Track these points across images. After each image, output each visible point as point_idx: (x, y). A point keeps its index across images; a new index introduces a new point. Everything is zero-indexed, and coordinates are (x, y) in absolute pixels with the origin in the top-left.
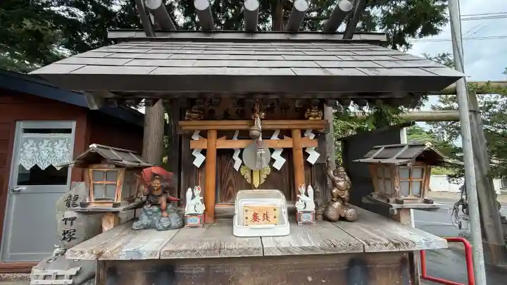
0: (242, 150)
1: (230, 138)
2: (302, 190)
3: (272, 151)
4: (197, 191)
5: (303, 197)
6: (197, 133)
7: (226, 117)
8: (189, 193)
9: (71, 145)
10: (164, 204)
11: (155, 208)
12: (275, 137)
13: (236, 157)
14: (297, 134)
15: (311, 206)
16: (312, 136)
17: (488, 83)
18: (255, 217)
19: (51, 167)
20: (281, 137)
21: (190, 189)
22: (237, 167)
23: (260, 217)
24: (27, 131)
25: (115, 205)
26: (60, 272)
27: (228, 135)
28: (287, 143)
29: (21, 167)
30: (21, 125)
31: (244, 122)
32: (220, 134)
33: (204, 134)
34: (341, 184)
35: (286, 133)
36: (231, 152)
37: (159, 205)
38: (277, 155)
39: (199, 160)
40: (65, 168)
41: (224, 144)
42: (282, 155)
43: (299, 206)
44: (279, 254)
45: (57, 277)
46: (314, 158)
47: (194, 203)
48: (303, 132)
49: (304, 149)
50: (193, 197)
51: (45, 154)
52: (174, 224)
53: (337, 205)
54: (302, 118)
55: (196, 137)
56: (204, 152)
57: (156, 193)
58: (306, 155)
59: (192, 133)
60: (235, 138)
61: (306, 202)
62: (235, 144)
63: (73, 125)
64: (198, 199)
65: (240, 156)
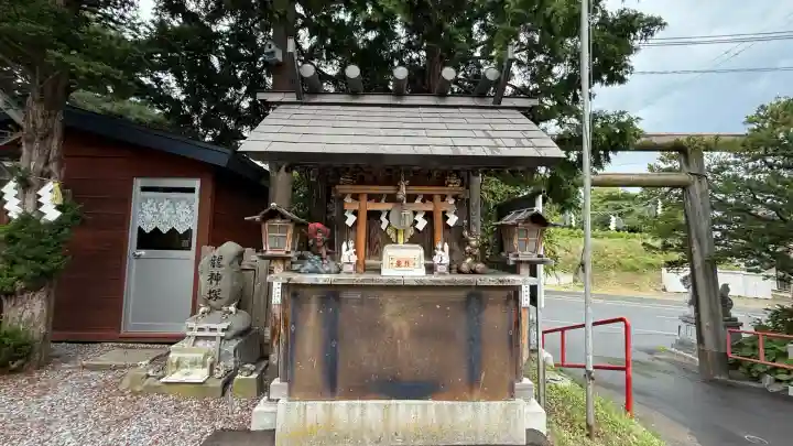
0: (389, 212)
1: (378, 201)
2: (439, 246)
3: (415, 213)
4: (351, 245)
5: (439, 252)
6: (349, 196)
7: (375, 182)
8: (344, 246)
9: (196, 206)
10: (324, 254)
11: (317, 257)
12: (418, 201)
13: (383, 218)
14: (437, 198)
15: (446, 260)
16: (452, 202)
17: (717, 137)
18: (399, 264)
19: (173, 231)
20: (423, 201)
21: (345, 244)
22: (384, 227)
23: (403, 264)
24: (144, 189)
25: (287, 252)
26: (213, 326)
27: (376, 198)
28: (429, 207)
29: (141, 230)
30: (139, 183)
31: (391, 188)
32: (370, 197)
33: (356, 197)
34: (474, 243)
35: (428, 198)
36: (379, 213)
37: (320, 255)
38: (419, 218)
39: (350, 220)
40: (189, 232)
41: (373, 206)
42: (425, 217)
43: (436, 260)
44: (415, 284)
45: (211, 330)
46: (452, 220)
47: (348, 254)
48: (443, 198)
49: (444, 213)
50: (348, 249)
51: (166, 217)
52: (333, 270)
53: (469, 260)
54: (443, 185)
55: (348, 200)
56: (355, 213)
57: (318, 244)
58: (446, 218)
59: (344, 195)
60: (383, 201)
61: (442, 256)
62: (383, 206)
63: (196, 184)
64: (352, 251)
65: (387, 218)
